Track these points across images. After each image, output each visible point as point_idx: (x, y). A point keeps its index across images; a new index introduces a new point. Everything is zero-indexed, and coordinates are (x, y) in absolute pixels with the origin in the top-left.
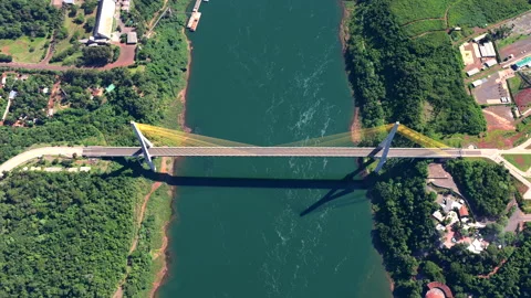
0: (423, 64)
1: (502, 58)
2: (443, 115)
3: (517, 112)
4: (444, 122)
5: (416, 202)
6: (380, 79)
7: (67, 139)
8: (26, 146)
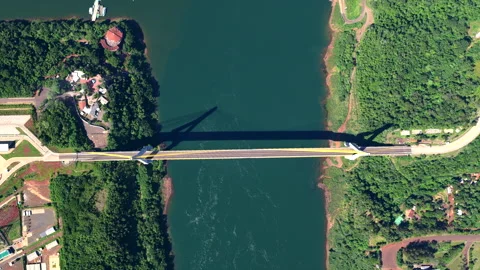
0: (99, 253)
1: (21, 262)
2: (87, 195)
3: (19, 200)
4: (87, 187)
5: (121, 113)
6: (141, 242)
7: (427, 162)
8: (463, 153)
